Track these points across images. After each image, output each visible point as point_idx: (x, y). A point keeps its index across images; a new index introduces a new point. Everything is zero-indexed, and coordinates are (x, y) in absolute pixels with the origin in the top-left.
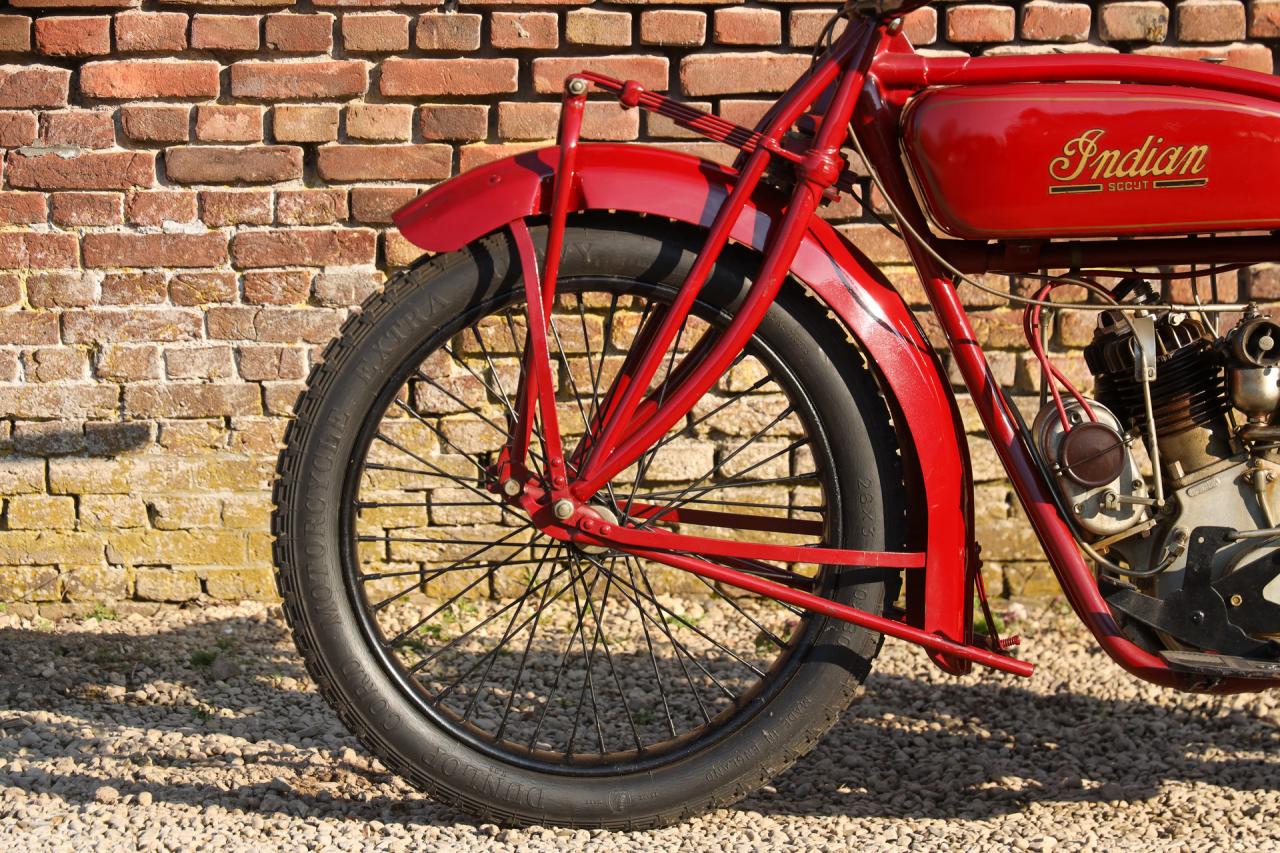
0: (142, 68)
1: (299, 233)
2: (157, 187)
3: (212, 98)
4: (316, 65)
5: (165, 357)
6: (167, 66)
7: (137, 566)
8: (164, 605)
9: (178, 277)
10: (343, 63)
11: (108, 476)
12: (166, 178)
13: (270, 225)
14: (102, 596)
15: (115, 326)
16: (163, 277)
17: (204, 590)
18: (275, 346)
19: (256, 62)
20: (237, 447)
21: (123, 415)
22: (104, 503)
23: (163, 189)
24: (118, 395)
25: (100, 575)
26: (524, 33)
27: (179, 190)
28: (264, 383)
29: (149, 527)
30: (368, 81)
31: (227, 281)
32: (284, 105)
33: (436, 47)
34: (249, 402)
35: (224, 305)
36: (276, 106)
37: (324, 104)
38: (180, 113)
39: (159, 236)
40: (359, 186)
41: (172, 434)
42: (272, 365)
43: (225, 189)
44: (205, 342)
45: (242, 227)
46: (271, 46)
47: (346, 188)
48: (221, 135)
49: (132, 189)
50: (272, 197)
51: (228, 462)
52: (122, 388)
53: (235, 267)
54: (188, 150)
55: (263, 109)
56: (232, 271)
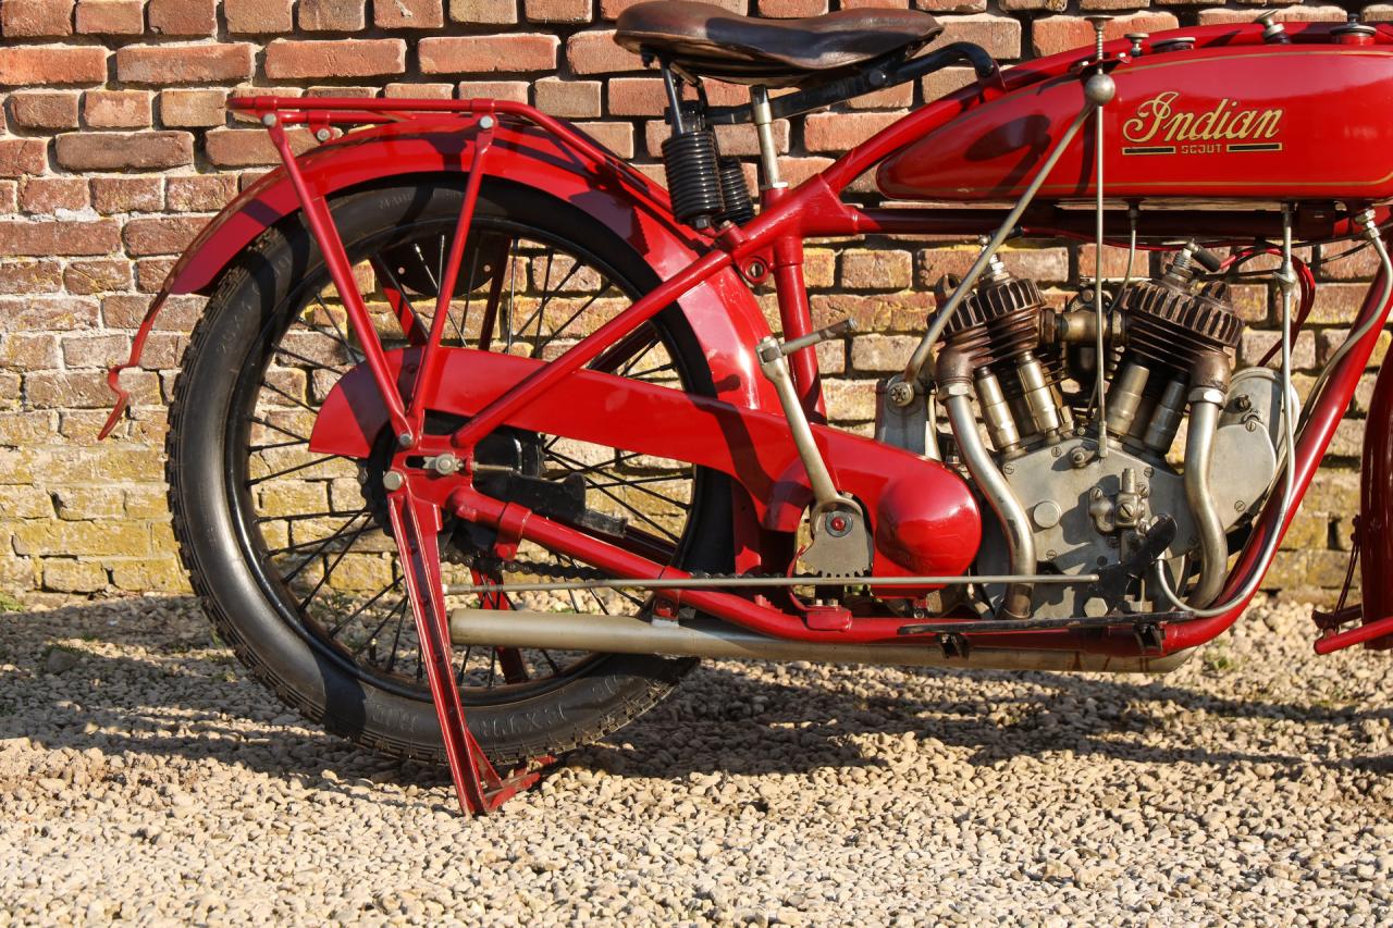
0: (29, 54)
1: (189, 219)
2: (49, 174)
3: (100, 83)
4: (201, 49)
5: (62, 346)
6: (53, 52)
7: (44, 557)
8: (71, 596)
9: (73, 265)
10: (228, 47)
11: (11, 466)
12: (58, 166)
13: (163, 212)
14: (10, 587)
15: (13, 315)
16: (58, 265)
17: (111, 581)
18: (171, 334)
19: (143, 46)
20: (136, 436)
21: (24, 405)
22: (9, 494)
23: (56, 176)
24: (18, 385)
25: (7, 566)
26: (406, 12)
27: (71, 177)
28: (161, 372)
29: (54, 518)
30: (253, 64)
31: (122, 269)
32: (171, 90)
33: (319, 28)
34: (148, 391)
35: (120, 293)
36: (164, 90)
37: (211, 89)
38: (68, 100)
39: (51, 225)
40: (249, 171)
41: (73, 424)
42: (169, 353)
43: (117, 176)
44: (102, 331)
45: (134, 214)
46: (156, 30)
47: (236, 174)
48: (109, 121)
49: (24, 176)
50: (163, 184)
51: (128, 452)
52: (23, 377)
53: (127, 254)
54: (77, 137)
55: (152, 95)
56: (126, 259)
